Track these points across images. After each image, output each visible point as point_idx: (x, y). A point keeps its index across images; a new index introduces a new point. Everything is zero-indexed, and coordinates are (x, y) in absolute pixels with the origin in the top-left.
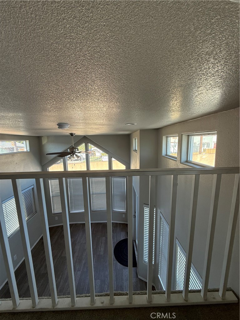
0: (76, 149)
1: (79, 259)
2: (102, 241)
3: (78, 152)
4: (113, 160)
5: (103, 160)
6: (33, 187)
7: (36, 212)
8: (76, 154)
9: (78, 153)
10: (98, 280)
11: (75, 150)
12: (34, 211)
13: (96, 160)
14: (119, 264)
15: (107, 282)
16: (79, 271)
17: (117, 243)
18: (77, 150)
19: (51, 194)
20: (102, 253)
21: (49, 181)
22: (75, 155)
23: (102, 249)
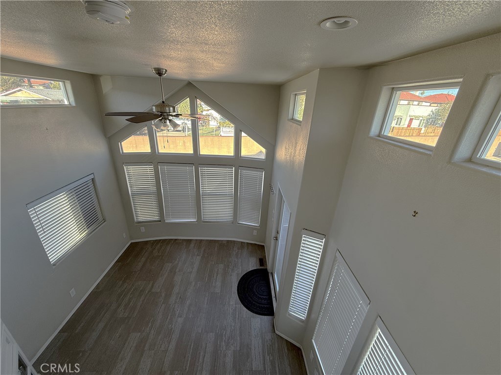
0: (169, 106)
1: (180, 297)
2: (218, 270)
3: (174, 114)
4: (242, 135)
5: (222, 134)
6: (92, 177)
7: (104, 220)
8: (170, 118)
9: (175, 116)
10: (211, 334)
11: (167, 109)
12: (101, 218)
13: (209, 132)
14: (245, 309)
15: (225, 337)
16: (181, 317)
17: (242, 275)
18: (171, 108)
19: (130, 191)
20: (218, 290)
21: (125, 167)
22: (168, 121)
23: (219, 284)
